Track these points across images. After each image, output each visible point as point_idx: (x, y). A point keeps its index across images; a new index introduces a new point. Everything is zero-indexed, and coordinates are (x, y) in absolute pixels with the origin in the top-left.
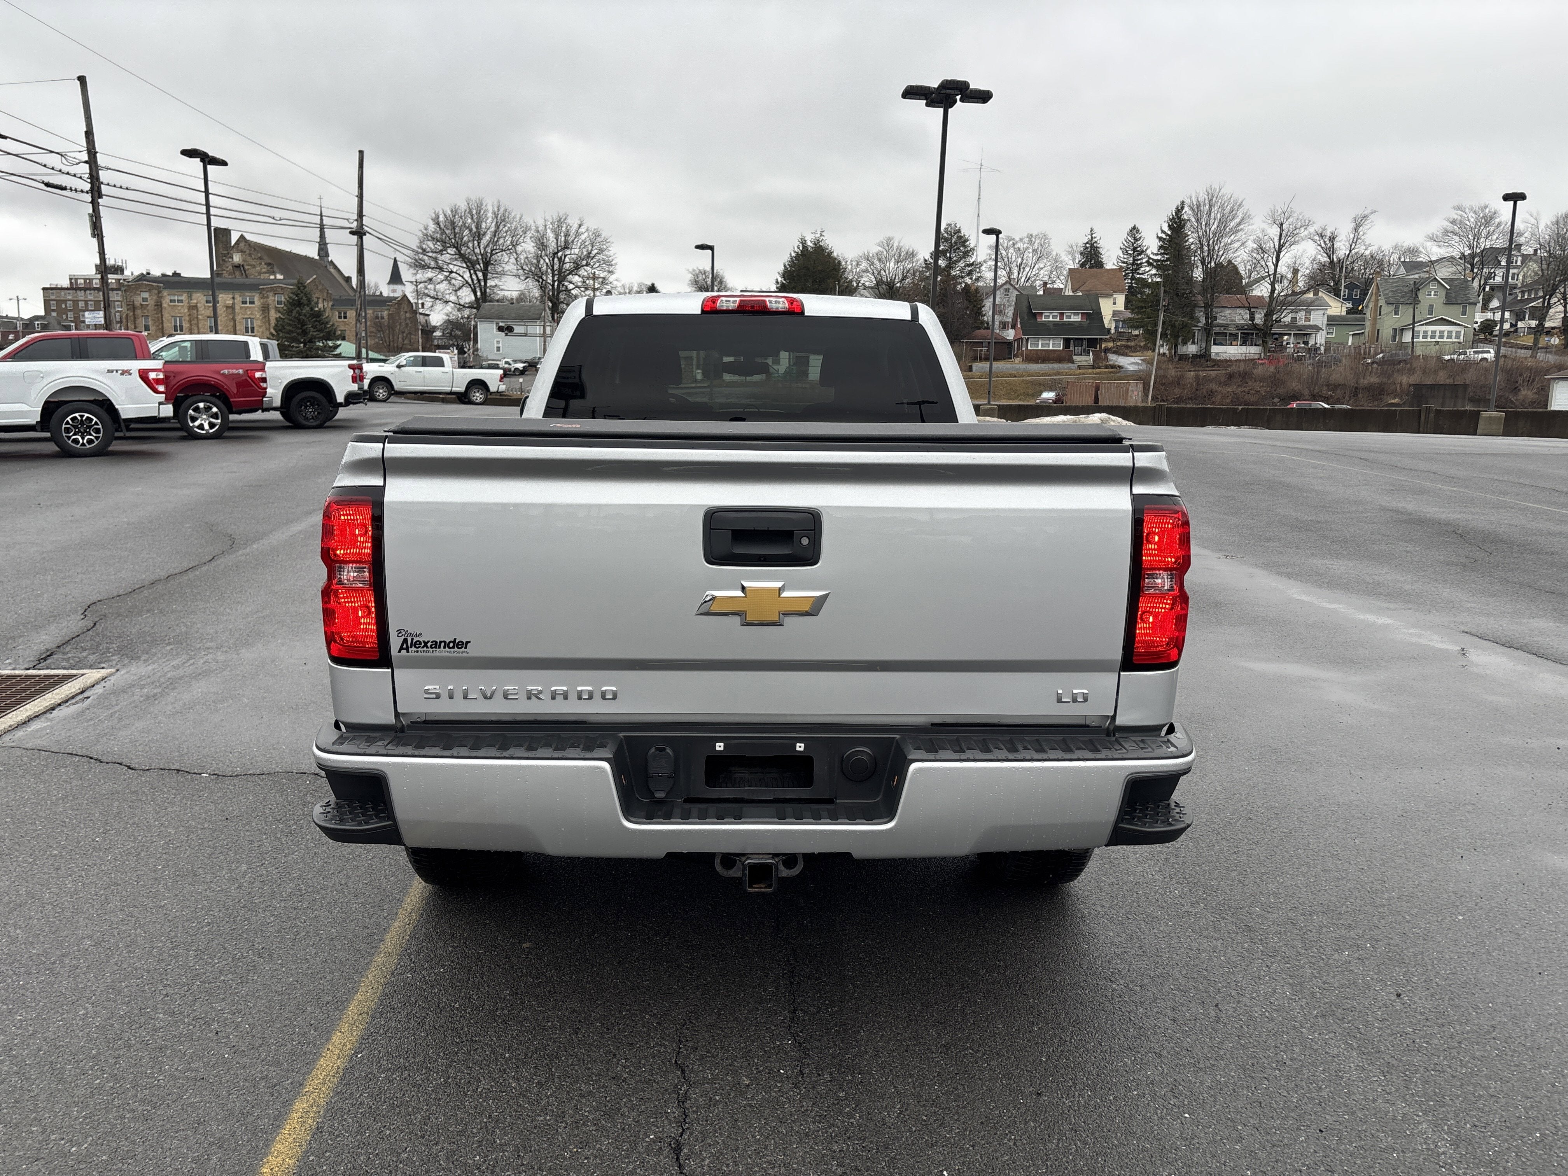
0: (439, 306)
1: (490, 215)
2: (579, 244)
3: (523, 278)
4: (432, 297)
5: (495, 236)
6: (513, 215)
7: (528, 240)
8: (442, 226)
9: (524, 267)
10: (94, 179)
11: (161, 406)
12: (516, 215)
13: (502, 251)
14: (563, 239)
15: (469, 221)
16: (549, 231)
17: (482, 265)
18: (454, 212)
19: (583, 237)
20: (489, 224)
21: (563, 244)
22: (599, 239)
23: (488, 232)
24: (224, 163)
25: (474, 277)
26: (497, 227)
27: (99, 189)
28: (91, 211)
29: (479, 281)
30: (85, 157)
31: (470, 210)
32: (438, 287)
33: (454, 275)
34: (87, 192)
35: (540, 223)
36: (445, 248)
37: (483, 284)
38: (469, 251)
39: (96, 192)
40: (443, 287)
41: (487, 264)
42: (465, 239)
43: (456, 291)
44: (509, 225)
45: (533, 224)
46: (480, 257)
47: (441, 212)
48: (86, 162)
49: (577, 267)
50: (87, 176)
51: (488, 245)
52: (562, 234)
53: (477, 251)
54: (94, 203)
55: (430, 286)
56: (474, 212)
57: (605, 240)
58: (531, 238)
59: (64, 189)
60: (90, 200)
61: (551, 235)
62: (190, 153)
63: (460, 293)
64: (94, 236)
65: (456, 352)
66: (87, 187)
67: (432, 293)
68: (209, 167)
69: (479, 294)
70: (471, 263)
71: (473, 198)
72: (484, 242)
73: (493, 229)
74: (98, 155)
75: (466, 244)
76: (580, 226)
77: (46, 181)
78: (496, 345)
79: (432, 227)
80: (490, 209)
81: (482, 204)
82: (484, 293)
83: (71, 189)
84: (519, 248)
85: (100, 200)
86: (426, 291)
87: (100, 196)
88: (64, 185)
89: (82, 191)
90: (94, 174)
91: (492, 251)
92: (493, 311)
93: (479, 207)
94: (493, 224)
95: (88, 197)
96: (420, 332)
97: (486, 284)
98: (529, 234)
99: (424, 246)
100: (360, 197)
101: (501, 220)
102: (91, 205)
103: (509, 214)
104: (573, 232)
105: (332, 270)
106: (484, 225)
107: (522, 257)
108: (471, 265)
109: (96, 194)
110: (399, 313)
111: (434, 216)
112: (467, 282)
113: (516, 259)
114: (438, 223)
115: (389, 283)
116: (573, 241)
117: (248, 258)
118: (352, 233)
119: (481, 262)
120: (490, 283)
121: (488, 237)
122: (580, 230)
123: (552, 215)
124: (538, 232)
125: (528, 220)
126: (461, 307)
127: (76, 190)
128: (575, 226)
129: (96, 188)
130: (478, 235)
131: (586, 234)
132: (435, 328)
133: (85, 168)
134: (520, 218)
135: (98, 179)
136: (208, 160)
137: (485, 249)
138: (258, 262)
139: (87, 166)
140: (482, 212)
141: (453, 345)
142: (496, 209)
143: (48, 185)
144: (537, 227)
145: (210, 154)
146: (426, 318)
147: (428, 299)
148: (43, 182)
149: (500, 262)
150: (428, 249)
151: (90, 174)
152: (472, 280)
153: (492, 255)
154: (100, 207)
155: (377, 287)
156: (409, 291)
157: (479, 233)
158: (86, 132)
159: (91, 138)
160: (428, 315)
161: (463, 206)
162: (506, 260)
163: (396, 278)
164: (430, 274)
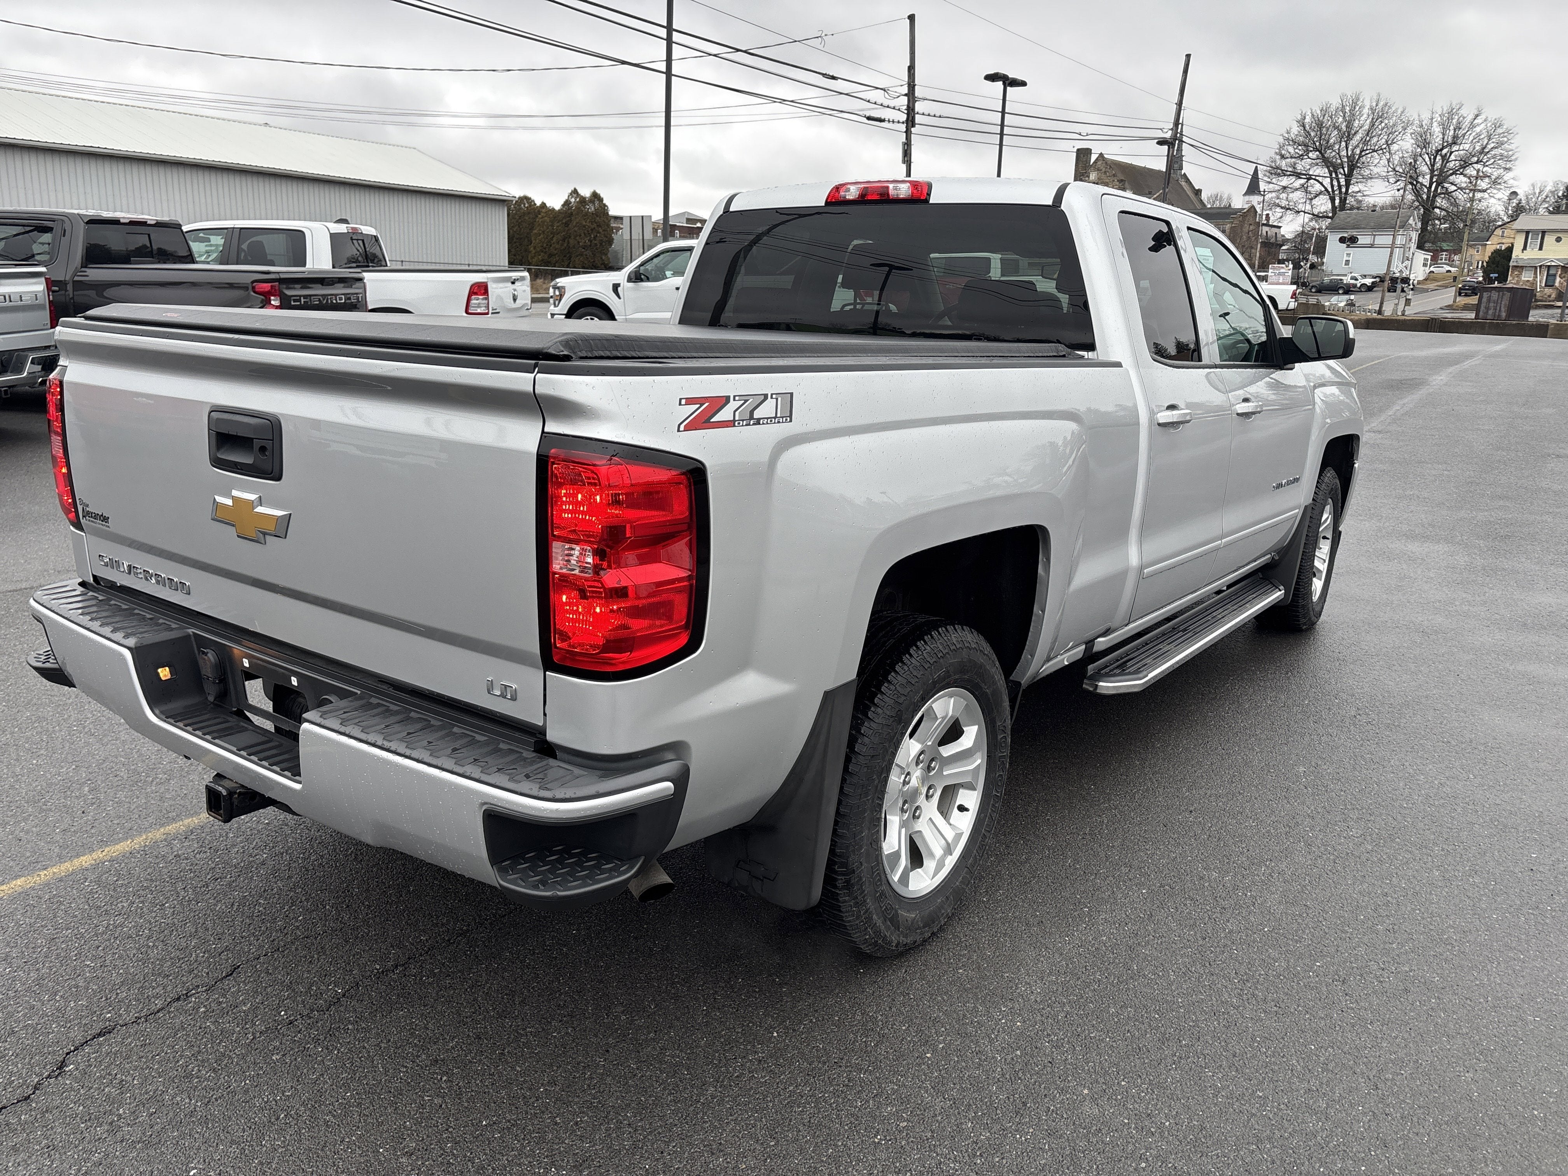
0: (1289, 216)
1: (1366, 111)
2: (1471, 138)
3: (1392, 180)
4: (1282, 208)
5: (1367, 135)
6: (1394, 109)
7: (1408, 137)
8: (1308, 128)
9: (1397, 169)
10: (911, 111)
12: (1397, 109)
13: (1374, 151)
14: (1452, 133)
15: (1341, 119)
16: (1435, 124)
17: (1346, 169)
18: (1324, 111)
19: (1478, 129)
20: (1363, 121)
21: (1450, 140)
22: (1500, 131)
23: (1360, 131)
24: (1023, 84)
25: (1335, 183)
26: (1372, 125)
27: (913, 118)
28: (904, 140)
29: (1340, 187)
30: (905, 90)
31: (1343, 106)
32: (1291, 195)
33: (1312, 181)
34: (903, 123)
35: (1426, 116)
36: (1308, 151)
37: (1344, 190)
38: (1334, 153)
39: (910, 122)
40: (1297, 196)
41: (1352, 167)
42: (1332, 141)
43: (1311, 199)
44: (1386, 121)
45: (1417, 117)
46: (1346, 160)
47: (1309, 113)
48: (906, 95)
49: (1465, 163)
50: (905, 107)
51: (1357, 146)
52: (1452, 128)
53: (1344, 153)
54: (908, 133)
55: (1284, 196)
56: (1348, 109)
57: (1508, 131)
58: (1411, 134)
59: (884, 121)
60: (905, 130)
61: (1437, 129)
62: (992, 78)
63: (1314, 202)
64: (904, 162)
65: (1291, 266)
66: (904, 117)
67: (1284, 203)
68: (1009, 88)
69: (1337, 202)
70: (1334, 167)
71: (1349, 94)
72: (1354, 142)
73: (1366, 127)
74: (916, 87)
75: (1331, 147)
76: (1477, 116)
77: (868, 115)
78: (1345, 258)
79: (1295, 129)
80: (1367, 102)
81: (1358, 99)
82: (1343, 201)
83: (889, 121)
84: (1394, 147)
85: (913, 129)
86: (1277, 201)
87: (913, 126)
88: (883, 118)
89: (899, 122)
90: (911, 105)
91: (1361, 152)
92: (1349, 220)
93: (1354, 103)
94: (1368, 122)
95: (903, 127)
96: (1259, 246)
97: (1347, 190)
98: (1410, 130)
99: (1283, 152)
100: (1180, 104)
101: (1378, 116)
102: (905, 134)
103: (1390, 107)
104: (1466, 124)
105: (1183, 183)
106: (1356, 123)
107: (1396, 158)
110: (1242, 226)
111: (1299, 117)
112: (1326, 190)
113: (1389, 161)
114: (1304, 126)
115: (1245, 194)
116: (1464, 135)
117: (1103, 177)
118: (1161, 142)
119: (1346, 165)
120: (1352, 189)
121: (1358, 137)
122: (1476, 121)
123: (1441, 106)
124: (1421, 126)
125: (1412, 114)
126: (1317, 217)
127: (893, 122)
128: (1471, 117)
129: (910, 118)
130: (1348, 136)
131: (1483, 126)
132: (1285, 241)
133: (904, 100)
134: (1402, 112)
135: (913, 109)
136: (1010, 82)
137: (1353, 150)
139: (906, 98)
140: (1357, 108)
141: (1288, 260)
142: (1374, 104)
143: (869, 118)
144: (1421, 121)
145: (1010, 76)
146: (1275, 230)
147: (1278, 210)
148: (865, 117)
149: (1366, 165)
150: (1288, 155)
151: (908, 106)
152: (1332, 186)
153: (1360, 156)
154: (912, 135)
155: (1229, 198)
157: (1349, 133)
158: (909, 68)
159: (912, 72)
160: (1280, 227)
161: (1335, 103)
162: (1376, 161)
163: (1253, 188)
164: (1285, 181)
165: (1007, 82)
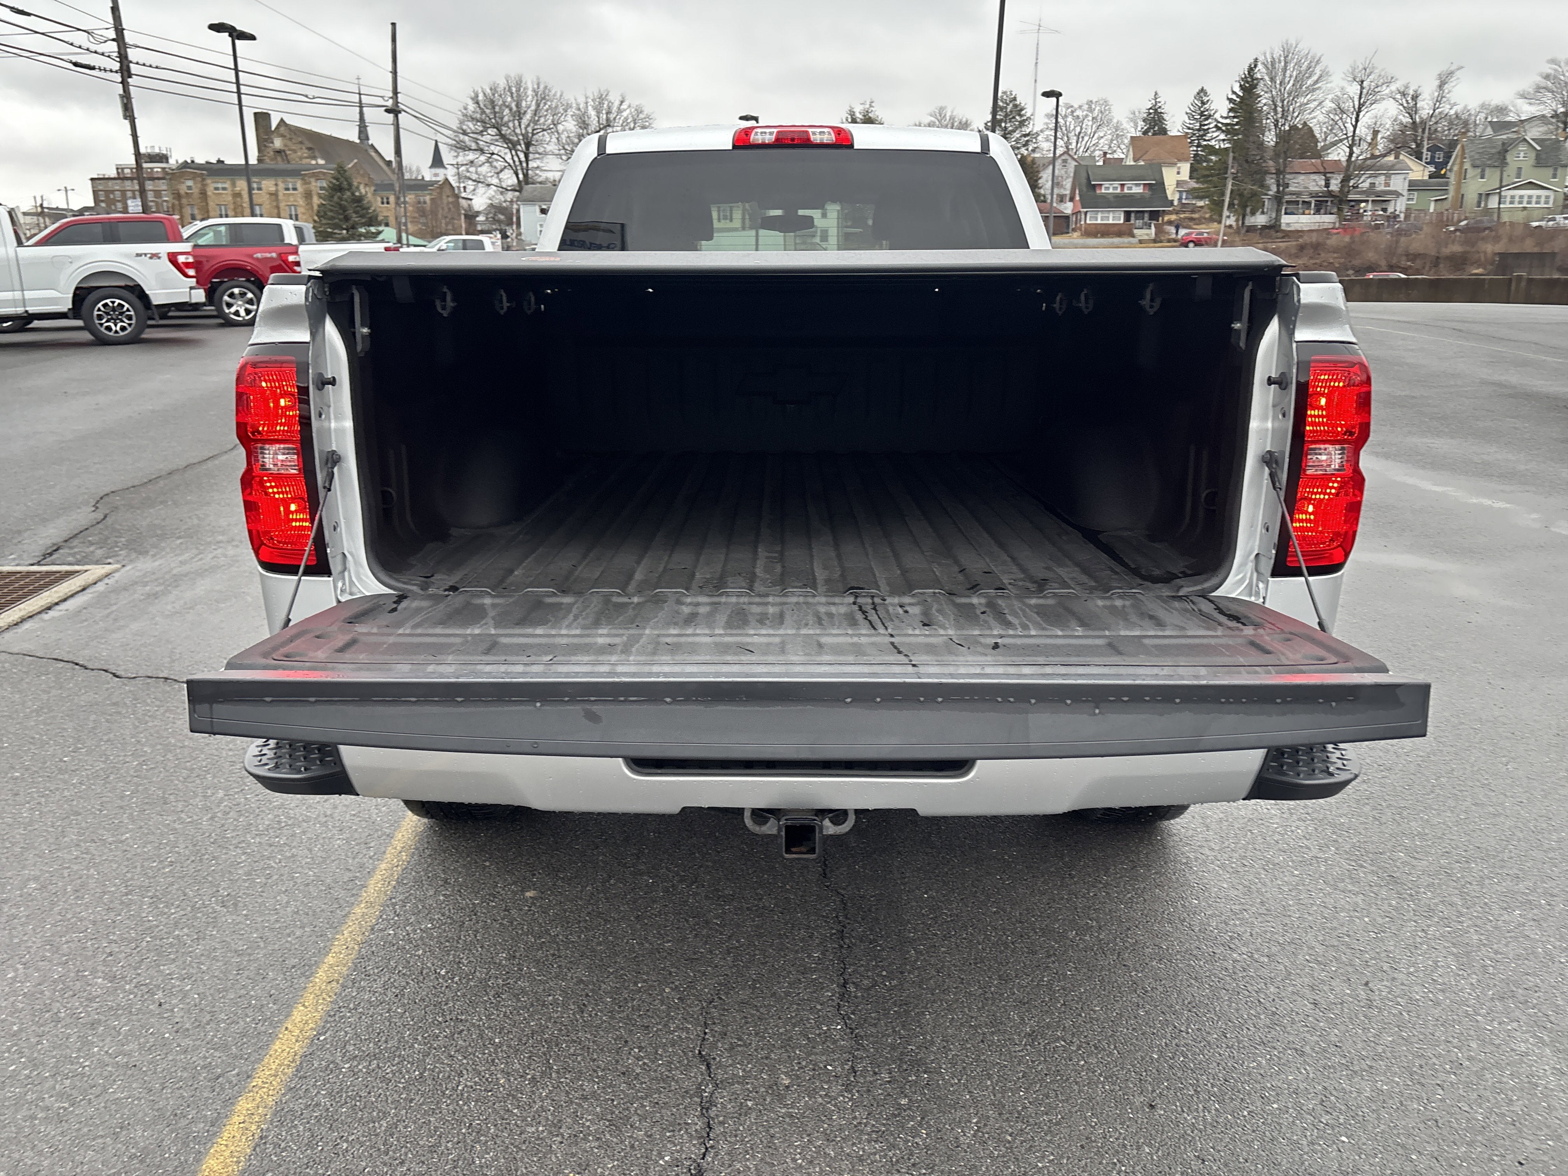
0: (481, 189)
1: (530, 92)
2: (621, 122)
3: (564, 157)
4: (474, 181)
5: (535, 114)
6: (553, 92)
7: (569, 118)
8: (482, 106)
9: (566, 147)
10: (123, 58)
11: (193, 291)
12: (556, 92)
13: (544, 130)
14: (605, 116)
15: (509, 99)
16: (590, 108)
17: (523, 146)
18: (494, 90)
19: (625, 114)
20: (529, 102)
21: (605, 122)
22: (641, 116)
23: (529, 111)
24: (252, 38)
25: (516, 159)
26: (538, 105)
27: (128, 68)
28: (121, 92)
29: (521, 162)
30: (112, 34)
31: (510, 88)
32: (479, 169)
33: (495, 156)
34: (116, 72)
35: (581, 100)
36: (486, 129)
37: (524, 165)
38: (509, 131)
39: (125, 71)
40: (485, 169)
41: (528, 145)
42: (506, 119)
43: (498, 173)
44: (549, 103)
45: (574, 101)
46: (521, 137)
47: (480, 91)
48: (113, 40)
50: (116, 54)
51: (528, 125)
52: (604, 112)
53: (518, 131)
54: (124, 83)
55: (472, 169)
56: (514, 90)
57: (648, 117)
58: (572, 116)
59: (93, 68)
60: (120, 80)
61: (592, 113)
62: (217, 28)
63: (501, 175)
64: (125, 118)
65: (499, 236)
66: (116, 66)
67: (474, 177)
68: (237, 42)
69: (521, 176)
70: (512, 144)
71: (512, 75)
72: (525, 121)
73: (533, 108)
74: (125, 32)
75: (506, 124)
76: (622, 102)
77: (74, 61)
78: (539, 229)
79: (472, 107)
80: (529, 84)
81: (521, 82)
82: (526, 175)
83: (100, 69)
84: (560, 128)
85: (129, 80)
86: (468, 174)
87: (130, 76)
88: (92, 64)
89: (111, 71)
90: (123, 52)
91: (533, 130)
92: (535, 193)
93: (519, 85)
94: (534, 102)
95: (118, 78)
96: (463, 217)
97: (527, 164)
98: (570, 113)
99: (464, 127)
100: (394, 72)
101: (542, 97)
102: (121, 85)
103: (550, 91)
104: (614, 109)
105: (373, 154)
106: (524, 104)
107: (564, 137)
108: (512, 145)
109: (126, 74)
110: (441, 198)
111: (473, 95)
112: (510, 165)
113: (558, 139)
114: (477, 103)
115: (431, 167)
116: (615, 119)
117: (289, 143)
118: (388, 111)
119: (522, 142)
120: (532, 164)
121: (528, 116)
122: (622, 107)
123: (593, 91)
124: (579, 109)
125: (569, 97)
126: (504, 190)
127: (105, 70)
128: (617, 103)
129: (125, 68)
130: (519, 115)
131: (628, 111)
132: (478, 213)
133: (113, 47)
134: (561, 96)
135: (126, 57)
136: (237, 35)
137: (526, 128)
138: (300, 146)
139: (115, 44)
140: (522, 89)
141: (495, 230)
142: (536, 86)
143: (76, 64)
144: (578, 105)
145: (238, 28)
146: (469, 202)
147: (470, 182)
148: (71, 62)
149: (541, 142)
150: (469, 131)
151: (119, 52)
152: (514, 162)
153: (533, 134)
154: (131, 87)
155: (418, 170)
156: (450, 173)
157: (519, 112)
158: (112, 8)
159: (117, 14)
160: (471, 199)
161: (502, 84)
162: (548, 139)
163: (437, 161)
164: (471, 156)
165: (235, 34)
